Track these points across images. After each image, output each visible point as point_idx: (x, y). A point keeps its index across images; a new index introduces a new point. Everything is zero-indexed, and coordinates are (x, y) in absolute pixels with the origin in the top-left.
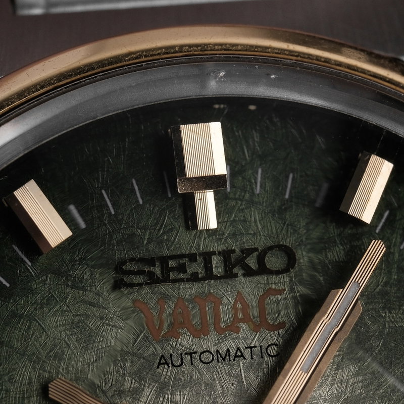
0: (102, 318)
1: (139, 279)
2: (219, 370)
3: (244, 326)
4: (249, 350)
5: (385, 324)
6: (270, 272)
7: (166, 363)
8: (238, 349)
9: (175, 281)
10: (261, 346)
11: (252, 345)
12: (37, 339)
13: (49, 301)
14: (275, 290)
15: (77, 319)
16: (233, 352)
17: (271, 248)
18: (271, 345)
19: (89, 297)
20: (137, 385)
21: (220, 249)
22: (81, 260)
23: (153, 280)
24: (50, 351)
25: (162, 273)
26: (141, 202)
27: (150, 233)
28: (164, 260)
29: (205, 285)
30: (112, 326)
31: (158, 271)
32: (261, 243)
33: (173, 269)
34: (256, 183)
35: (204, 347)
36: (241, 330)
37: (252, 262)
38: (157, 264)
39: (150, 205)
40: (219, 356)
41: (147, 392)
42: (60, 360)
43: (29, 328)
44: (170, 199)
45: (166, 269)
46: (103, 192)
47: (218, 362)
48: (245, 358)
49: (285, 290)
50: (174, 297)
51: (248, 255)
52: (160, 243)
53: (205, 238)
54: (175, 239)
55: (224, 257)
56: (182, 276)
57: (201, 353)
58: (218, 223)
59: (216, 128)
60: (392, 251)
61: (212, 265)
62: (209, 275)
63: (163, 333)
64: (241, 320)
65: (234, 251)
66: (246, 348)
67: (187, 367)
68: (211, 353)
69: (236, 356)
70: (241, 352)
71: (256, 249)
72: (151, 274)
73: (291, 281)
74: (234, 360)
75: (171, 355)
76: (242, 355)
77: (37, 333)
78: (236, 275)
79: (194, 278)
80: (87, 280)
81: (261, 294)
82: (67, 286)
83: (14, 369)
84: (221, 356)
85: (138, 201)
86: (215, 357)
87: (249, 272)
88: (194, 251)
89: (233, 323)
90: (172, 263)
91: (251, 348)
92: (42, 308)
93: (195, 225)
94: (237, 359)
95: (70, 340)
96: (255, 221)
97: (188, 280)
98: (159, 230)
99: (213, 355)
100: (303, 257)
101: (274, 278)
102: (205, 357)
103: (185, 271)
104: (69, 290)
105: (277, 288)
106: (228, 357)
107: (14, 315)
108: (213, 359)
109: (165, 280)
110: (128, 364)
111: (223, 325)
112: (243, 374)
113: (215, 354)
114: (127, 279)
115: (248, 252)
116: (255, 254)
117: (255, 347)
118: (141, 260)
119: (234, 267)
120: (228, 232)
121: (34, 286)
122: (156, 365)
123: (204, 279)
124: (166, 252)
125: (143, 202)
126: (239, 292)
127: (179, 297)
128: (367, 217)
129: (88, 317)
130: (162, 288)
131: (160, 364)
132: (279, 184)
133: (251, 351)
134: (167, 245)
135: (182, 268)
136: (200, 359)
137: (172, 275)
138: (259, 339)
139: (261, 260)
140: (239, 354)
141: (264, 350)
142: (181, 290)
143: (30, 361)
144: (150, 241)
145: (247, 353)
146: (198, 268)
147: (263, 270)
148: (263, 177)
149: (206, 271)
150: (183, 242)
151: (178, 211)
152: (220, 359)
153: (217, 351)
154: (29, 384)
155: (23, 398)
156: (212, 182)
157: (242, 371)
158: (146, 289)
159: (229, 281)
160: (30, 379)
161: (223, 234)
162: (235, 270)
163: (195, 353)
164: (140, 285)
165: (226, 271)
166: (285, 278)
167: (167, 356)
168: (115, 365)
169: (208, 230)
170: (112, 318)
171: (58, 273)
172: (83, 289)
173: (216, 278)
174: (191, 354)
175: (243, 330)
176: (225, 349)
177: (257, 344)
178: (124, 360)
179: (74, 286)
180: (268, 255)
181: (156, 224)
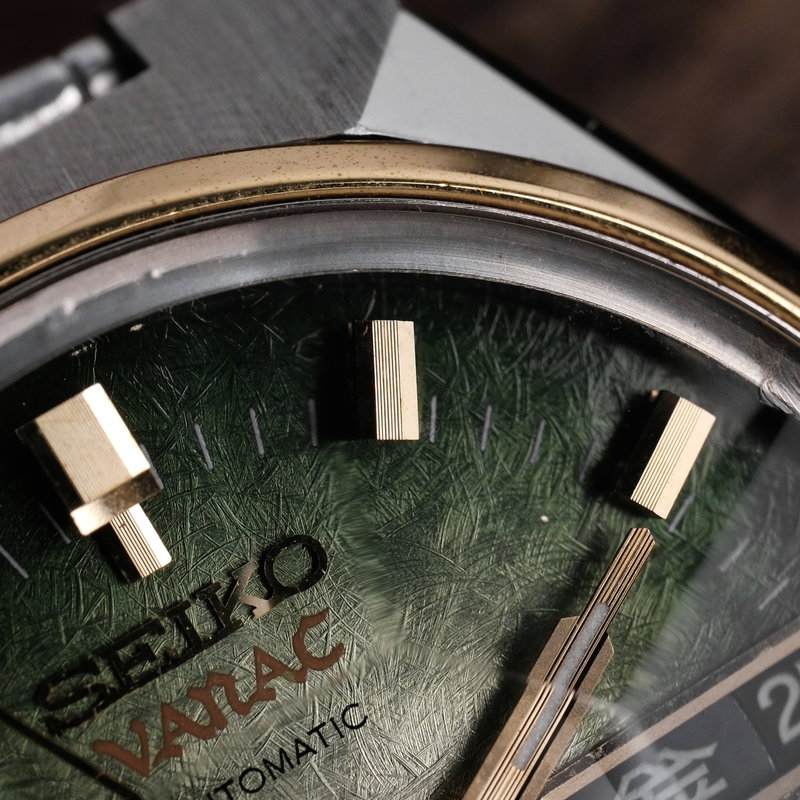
1: (84, 703)
2: (282, 792)
3: (278, 683)
4: (316, 734)
5: (512, 586)
6: (289, 592)
8: (298, 741)
9: (141, 683)
10: (332, 720)
11: (317, 724)
14: (312, 616)
16: (290, 750)
21: (192, 591)
23: (106, 697)
25: (116, 675)
26: (25, 575)
27: (65, 618)
29: (194, 664)
31: (106, 676)
33: (130, 664)
34: (201, 452)
35: (241, 765)
36: (277, 691)
37: (254, 588)
38: (101, 664)
39: (43, 573)
40: (272, 768)
44: (71, 546)
45: (119, 668)
47: (274, 778)
48: (315, 752)
49: (328, 608)
50: (154, 706)
52: (89, 629)
53: (159, 586)
54: (110, 609)
55: (205, 602)
57: (241, 778)
60: (469, 460)
62: (195, 645)
63: (152, 759)
64: (272, 676)
65: (217, 587)
66: (309, 733)
68: (257, 770)
69: (299, 755)
70: (303, 744)
72: (99, 688)
74: (299, 763)
76: (309, 749)
78: (239, 624)
79: (171, 661)
81: (292, 634)
84: (276, 767)
85: (20, 575)
86: (266, 773)
88: (150, 615)
89: (258, 688)
91: (316, 730)
93: (134, 574)
94: (302, 759)
96: (228, 516)
98: (78, 606)
99: (262, 773)
100: (332, 539)
101: (300, 599)
102: (248, 784)
103: (153, 658)
105: (315, 611)
106: (286, 763)
108: (264, 779)
109: (126, 686)
111: (244, 698)
112: (324, 780)
113: (263, 768)
117: (323, 724)
118: (72, 672)
120: (192, 557)
123: (186, 656)
124: (105, 638)
125: (28, 573)
126: (256, 650)
127: (164, 705)
128: (410, 430)
130: (126, 702)
132: (238, 432)
133: (319, 734)
134: (101, 626)
135: (145, 654)
136: (243, 788)
137: (135, 673)
138: (322, 708)
140: (302, 749)
141: (339, 723)
142: (160, 691)
144: (70, 633)
145: (314, 741)
146: (169, 640)
147: (278, 594)
148: (209, 439)
150: (121, 609)
151: (95, 561)
152: (275, 772)
153: (265, 762)
157: (320, 774)
158: (100, 718)
159: (230, 638)
162: (233, 616)
163: (230, 782)
164: (88, 715)
165: (219, 623)
166: (322, 587)
169: (159, 573)
174: (224, 788)
175: (280, 690)
176: (276, 752)
177: (324, 719)
180: (276, 563)
181: (68, 599)
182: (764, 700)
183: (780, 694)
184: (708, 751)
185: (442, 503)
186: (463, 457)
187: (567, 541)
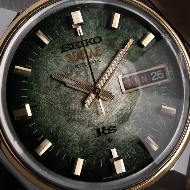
0: (61, 59)
1: (68, 49)
3: (93, 56)
6: (96, 43)
7: (77, 67)
8: (92, 61)
9: (75, 48)
12: (47, 66)
13: (48, 57)
14: (98, 47)
15: (55, 60)
17: (96, 38)
18: (99, 59)
19: (57, 55)
20: (71, 73)
21: (84, 40)
22: (54, 47)
23: (71, 49)
24: (50, 68)
25: (73, 47)
26: (65, 32)
27: (68, 38)
28: (72, 44)
30: (63, 61)
31: (71, 46)
32: (93, 37)
33: (75, 46)
34: (90, 24)
35: (85, 62)
37: (92, 41)
38: (71, 45)
39: (67, 32)
41: (74, 74)
42: (53, 70)
44: (71, 30)
45: (73, 46)
46: (56, 31)
47: (88, 65)
49: (100, 47)
50: (76, 52)
51: (91, 40)
52: (71, 40)
54: (74, 39)
55: (86, 41)
56: (77, 47)
58: (83, 34)
59: (79, 12)
63: (75, 61)
64: (92, 55)
65: (88, 40)
67: (82, 67)
69: (92, 63)
71: (92, 38)
72: (70, 48)
73: (101, 44)
75: (78, 65)
76: (93, 63)
77: (46, 65)
78: (89, 45)
79: (80, 47)
80: (56, 51)
81: (95, 48)
82: (52, 53)
83: (43, 74)
85: (64, 32)
87: (92, 44)
88: (79, 41)
89: (90, 56)
90: (74, 44)
91: (95, 61)
92: (47, 59)
93: (78, 35)
95: (54, 65)
96: (91, 32)
97: (78, 48)
98: (70, 37)
100: (103, 38)
101: (97, 44)
104: (52, 54)
105: (99, 46)
107: (41, 61)
109: (73, 48)
110: (68, 68)
113: (87, 63)
114: (65, 50)
115: (91, 39)
116: (93, 39)
118: (67, 45)
119: (88, 43)
121: (44, 55)
122: (75, 68)
124: (72, 42)
126: (90, 49)
128: (116, 27)
129: (57, 59)
130: (73, 50)
131: (75, 67)
132: (95, 23)
135: (76, 45)
137: (75, 47)
138: (96, 58)
139: (94, 41)
140: (93, 62)
141: (98, 61)
142: (77, 50)
143: (46, 71)
144: (68, 40)
145: (94, 62)
146: (80, 45)
147: (95, 43)
148: (92, 22)
149: (82, 45)
151: (74, 32)
154: (47, 76)
155: (46, 80)
156: (80, 24)
157: (94, 66)
158: (69, 51)
159: (88, 46)
160: (47, 75)
161: (85, 36)
162: (89, 44)
163: (83, 64)
164: (68, 50)
165: (87, 44)
166: (100, 44)
167: (77, 65)
168: (66, 69)
169: (81, 36)
170: (63, 59)
171: (49, 51)
172: (55, 53)
174: (82, 64)
177: (96, 60)
178: (67, 68)
179: (53, 53)
180: (95, 39)
181: (69, 36)
182: (152, 74)
183: (154, 74)
185: (118, 38)
186: (122, 33)
187: (132, 47)
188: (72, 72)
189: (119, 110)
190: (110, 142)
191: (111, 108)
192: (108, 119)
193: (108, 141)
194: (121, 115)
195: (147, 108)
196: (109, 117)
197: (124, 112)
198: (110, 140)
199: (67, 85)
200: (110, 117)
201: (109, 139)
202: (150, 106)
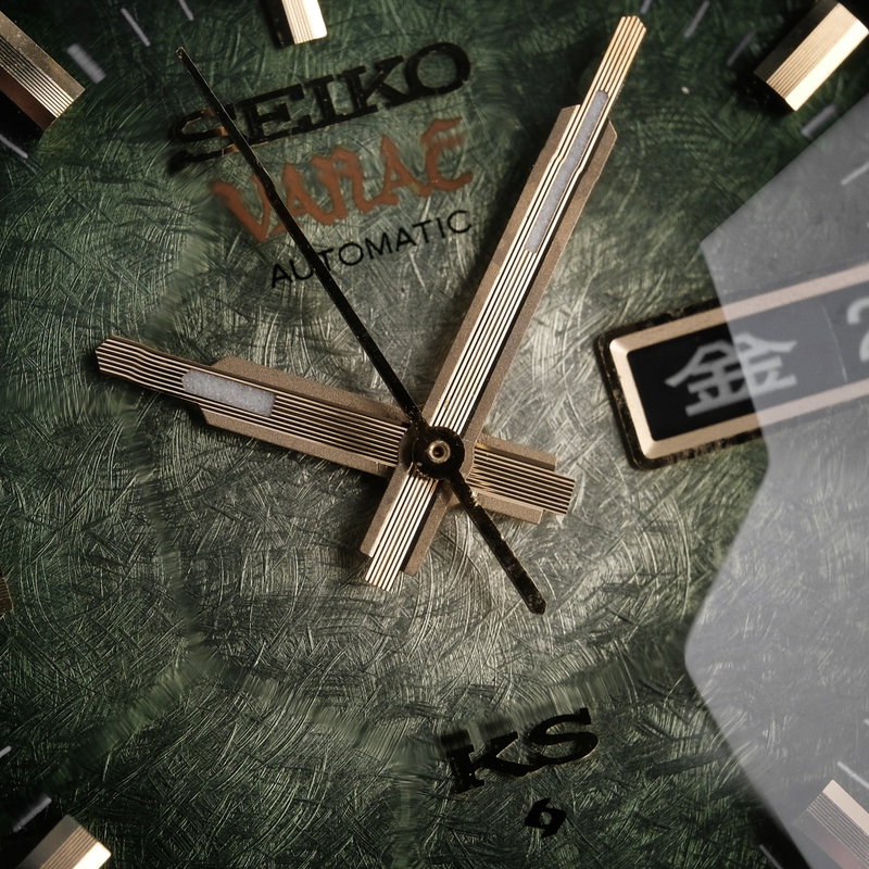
0: (163, 222)
1: (213, 146)
2: (376, 272)
3: (403, 191)
4: (420, 228)
5: (638, 143)
6: (429, 93)
7: (286, 277)
8: (402, 230)
9: (273, 137)
10: (438, 220)
11: (423, 219)
12: (62, 277)
13: (70, 210)
14: (444, 121)
15: (122, 231)
16: (392, 236)
17: (423, 52)
18: (455, 213)
19: (137, 190)
20: (244, 321)
21: (339, 71)
22: (109, 132)
24: (89, 292)
25: (250, 128)
26: (191, 17)
27: (217, 65)
28: (248, 106)
29: (324, 135)
30: (184, 232)
31: (242, 125)
32: (404, 46)
33: (266, 118)
35: (344, 237)
36: (401, 199)
38: (239, 114)
39: (207, 20)
40: (372, 248)
41: (262, 329)
42: (107, 305)
43: (46, 261)
45: (254, 120)
46: (124, 11)
47: (372, 257)
48: (415, 244)
49: (460, 118)
50: (277, 164)
51: (388, 71)
52: (236, 79)
53: (310, 58)
54: (260, 67)
55: (349, 82)
56: (283, 126)
57: (341, 249)
58: (328, 27)
61: (330, 100)
62: (330, 117)
63: (271, 227)
64: (399, 183)
65: (362, 70)
66: (414, 226)
68: (357, 246)
69: (400, 243)
70: (407, 235)
71: (399, 59)
73: (468, 101)
74: (397, 250)
75: (292, 262)
76: (410, 240)
77: (60, 268)
78: (374, 109)
79: (305, 126)
80: (125, 164)
81: (421, 132)
82: (95, 180)
83: (34, 334)
84: (375, 248)
85: (186, 17)
86: (366, 251)
87: (394, 100)
88: (295, 81)
89: (383, 191)
90: (262, 109)
91: (422, 224)
92: (60, 224)
93: (289, 38)
94: (401, 247)
95: (117, 267)
96: (390, 13)
97: (295, 131)
98: (231, 57)
99: (361, 249)
100: (482, 58)
101: (439, 102)
102: (346, 255)
103: (287, 118)
104: (98, 186)
105: (447, 117)
106: (386, 247)
107: (17, 243)
108: (362, 255)
109: (257, 138)
110: (222, 289)
111: (368, 197)
112: (417, 271)
113: (364, 246)
114: (192, 149)
115: (386, 66)
116: (400, 67)
117: (428, 221)
119: (368, 94)
120: (347, 39)
121: (39, 191)
122: (269, 283)
123: (322, 124)
124: (250, 92)
125: (195, 16)
126: (384, 136)
127: (286, 164)
129: (139, 224)
131: (275, 280)
133: (424, 231)
134: (248, 80)
135: (281, 114)
136: (341, 259)
137: (267, 128)
138: (431, 209)
139: (410, 75)
140: (404, 238)
141: (444, 225)
142: (287, 151)
143: (59, 314)
144: (219, 78)
145: (418, 237)
146: (308, 107)
147: (418, 91)
149: (323, 113)
150: (275, 69)
151: (257, 21)
152: (374, 252)
153: (367, 241)
154: (64, 353)
155: (60, 378)
157: (415, 265)
158: (228, 160)
159: (363, 120)
160: (64, 344)
161: (339, 44)
162: (372, 99)
163: (331, 250)
164: (216, 155)
165: (355, 105)
166: (457, 97)
167: (284, 263)
168: (202, 294)
169: (312, 43)
170: (180, 219)
171: (74, 162)
172: (123, 180)
173: (341, 119)
174: (323, 254)
175: (403, 197)
176: (379, 234)
177: (432, 217)
178: (215, 285)
179: (108, 178)
181: (224, 49)
182: (853, 315)
184: (786, 347)
187: (702, 116)
188: (247, 318)
189: (609, 589)
190: (549, 831)
191: (552, 577)
192: (530, 661)
193: (533, 820)
194: (625, 627)
195: (823, 571)
196: (532, 645)
197: (650, 603)
198: (546, 818)
199: (212, 417)
200: (542, 644)
201: (540, 806)
202: (840, 556)
